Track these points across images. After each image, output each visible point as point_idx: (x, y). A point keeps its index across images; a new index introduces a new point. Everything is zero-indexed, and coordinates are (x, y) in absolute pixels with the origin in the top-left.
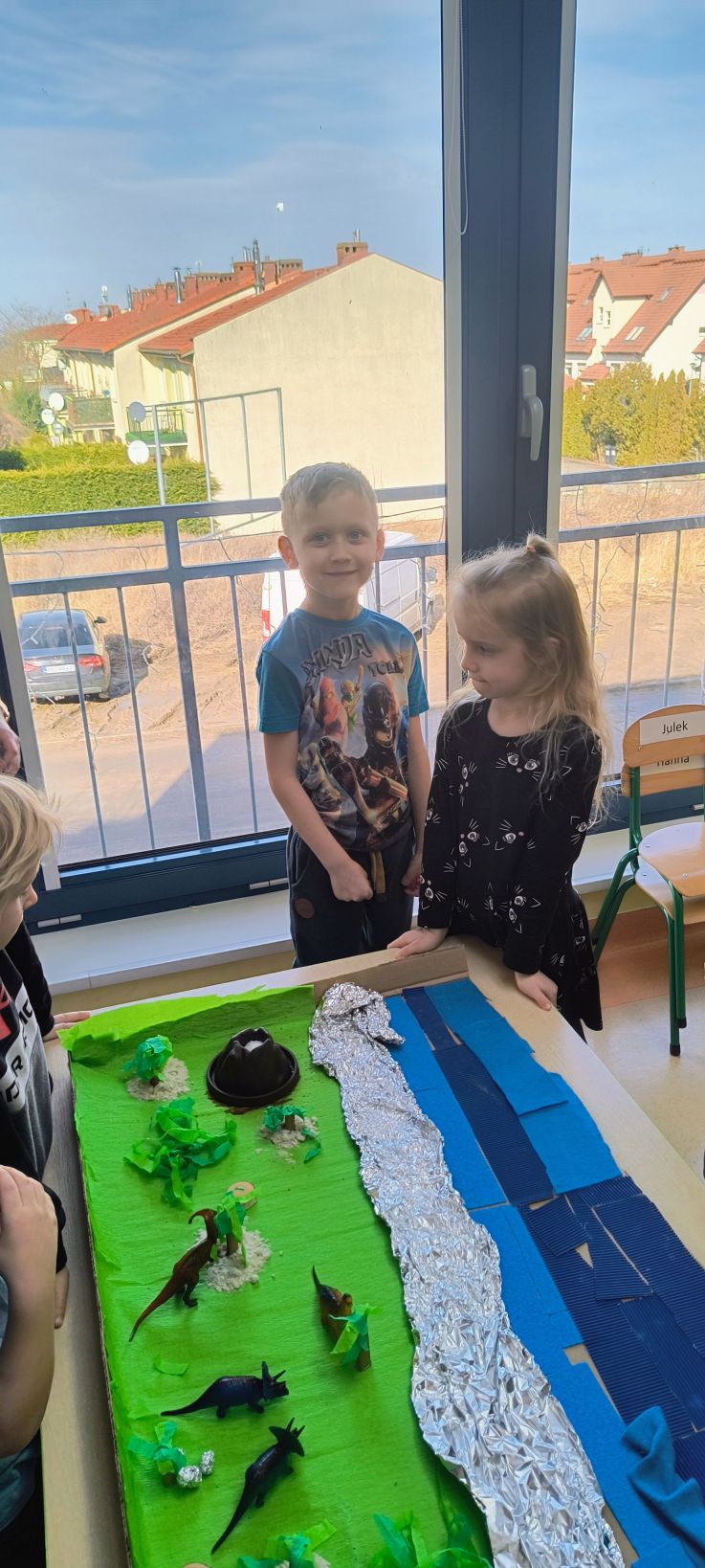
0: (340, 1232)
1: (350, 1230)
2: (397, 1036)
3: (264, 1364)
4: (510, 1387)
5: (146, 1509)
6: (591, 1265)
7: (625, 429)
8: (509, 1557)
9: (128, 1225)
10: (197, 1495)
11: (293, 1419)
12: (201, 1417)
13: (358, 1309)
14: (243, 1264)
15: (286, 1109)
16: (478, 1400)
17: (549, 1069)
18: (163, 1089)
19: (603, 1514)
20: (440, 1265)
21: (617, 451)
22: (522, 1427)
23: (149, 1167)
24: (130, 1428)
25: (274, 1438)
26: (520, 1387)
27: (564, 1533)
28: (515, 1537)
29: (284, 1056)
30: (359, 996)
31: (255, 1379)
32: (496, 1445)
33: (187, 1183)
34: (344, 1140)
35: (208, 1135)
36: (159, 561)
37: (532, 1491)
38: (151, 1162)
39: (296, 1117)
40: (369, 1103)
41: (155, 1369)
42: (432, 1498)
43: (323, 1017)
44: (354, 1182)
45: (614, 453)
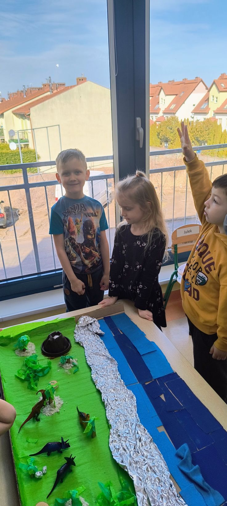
0: (85, 395)
1: (89, 394)
2: (102, 332)
3: (62, 438)
4: (140, 440)
5: (25, 486)
6: (165, 401)
7: (170, 137)
8: (141, 493)
9: (17, 396)
10: (41, 480)
11: (72, 454)
12: (42, 456)
13: (92, 418)
14: (55, 407)
15: (67, 357)
16: (130, 445)
17: (150, 341)
18: (27, 352)
19: (170, 478)
20: (117, 403)
21: (168, 144)
22: (144, 453)
23: (23, 378)
24: (19, 461)
25: (66, 461)
26: (143, 440)
27: (158, 484)
28: (142, 487)
29: (66, 340)
30: (90, 320)
31: (59, 443)
32: (136, 459)
33: (36, 382)
34: (86, 366)
35: (42, 366)
36: (21, 182)
37: (148, 472)
38: (24, 376)
39: (71, 359)
40: (94, 354)
41: (27, 441)
42: (117, 476)
43: (78, 327)
44: (89, 379)
45: (167, 145)
